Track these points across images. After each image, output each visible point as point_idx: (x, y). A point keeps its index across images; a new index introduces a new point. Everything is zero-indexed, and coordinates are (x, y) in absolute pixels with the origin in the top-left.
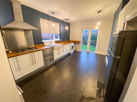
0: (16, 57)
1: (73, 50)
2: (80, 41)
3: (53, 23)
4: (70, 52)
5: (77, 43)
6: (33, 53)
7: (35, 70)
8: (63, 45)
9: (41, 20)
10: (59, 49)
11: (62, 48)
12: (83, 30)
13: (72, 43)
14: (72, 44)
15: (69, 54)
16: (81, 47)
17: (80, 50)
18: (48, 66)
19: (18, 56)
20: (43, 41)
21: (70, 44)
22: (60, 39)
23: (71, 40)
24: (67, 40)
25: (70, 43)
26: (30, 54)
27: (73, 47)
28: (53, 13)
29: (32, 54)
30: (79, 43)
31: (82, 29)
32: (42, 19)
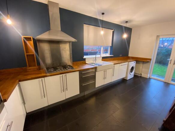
0: (42, 79)
1: (133, 73)
2: (150, 59)
3: (102, 29)
4: (126, 77)
5: (143, 62)
6: (65, 74)
7: (65, 99)
8: (114, 64)
9: (85, 27)
10: (105, 71)
11: (111, 69)
12: (160, 37)
13: (133, 62)
14: (133, 64)
15: (124, 80)
16: (152, 69)
17: (149, 75)
18: (86, 95)
19: (45, 78)
20: (85, 57)
21: (127, 63)
22: (110, 55)
23: (130, 55)
24: (122, 56)
25: (129, 60)
26: (61, 75)
27: (132, 68)
28: (103, 14)
29: (64, 76)
30: (148, 62)
31: (158, 36)
32: (87, 25)
